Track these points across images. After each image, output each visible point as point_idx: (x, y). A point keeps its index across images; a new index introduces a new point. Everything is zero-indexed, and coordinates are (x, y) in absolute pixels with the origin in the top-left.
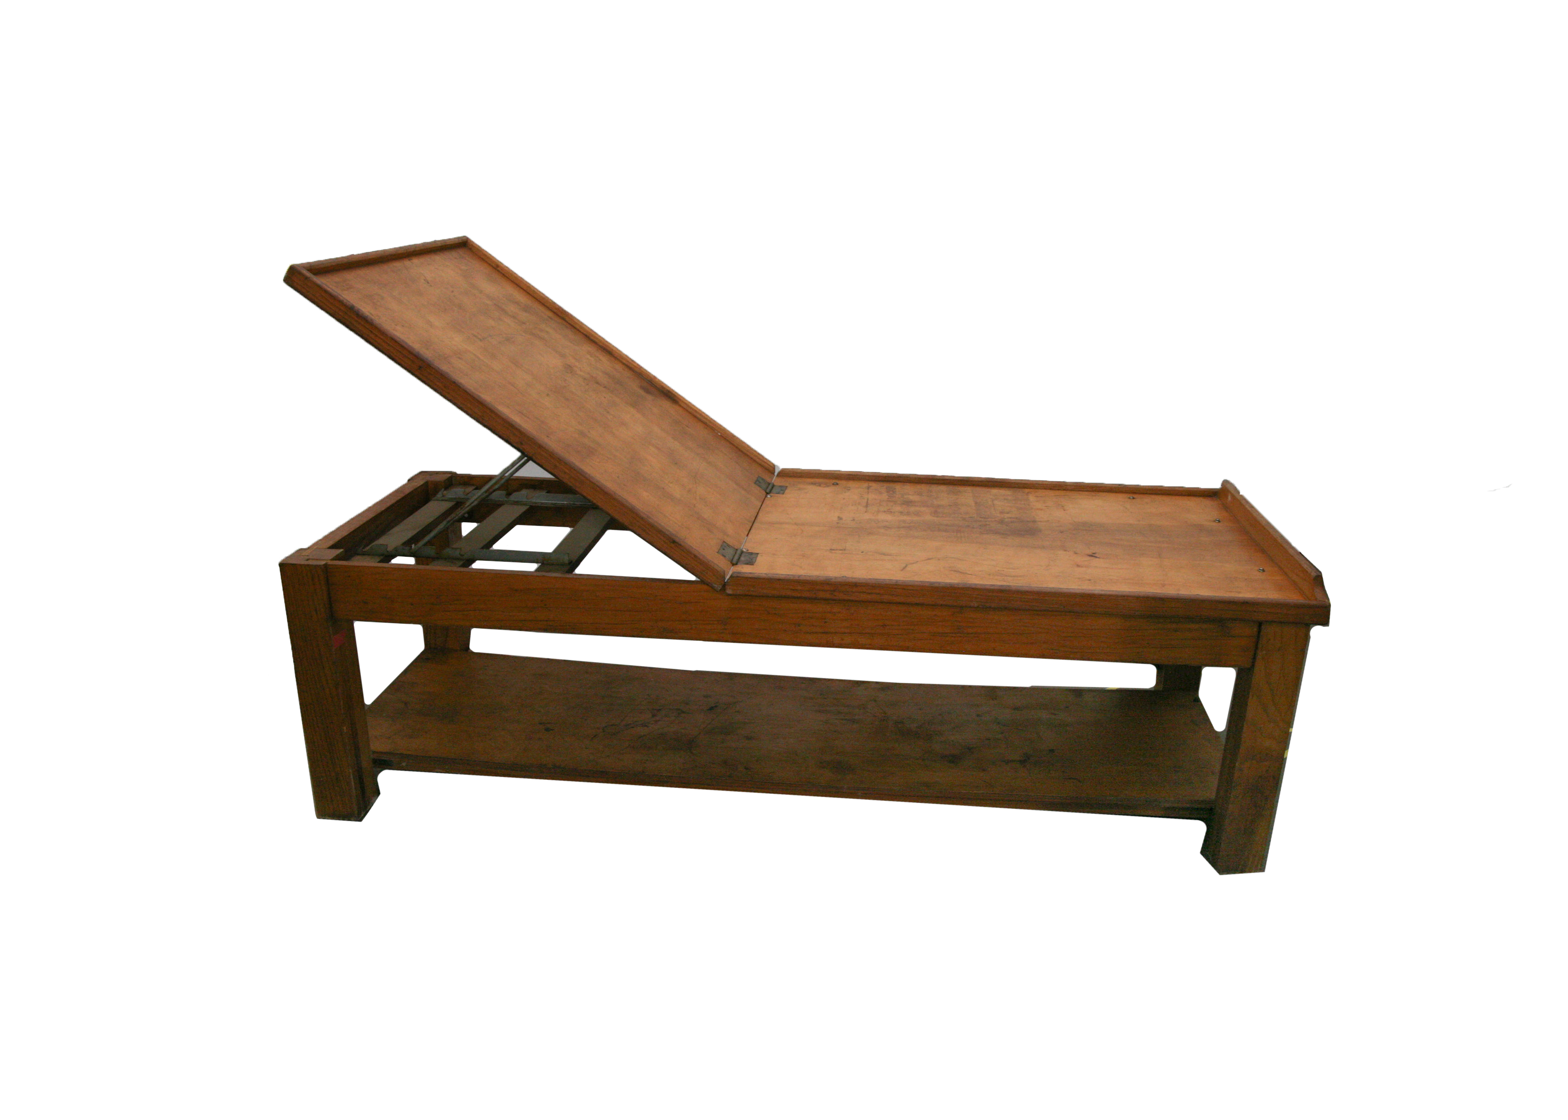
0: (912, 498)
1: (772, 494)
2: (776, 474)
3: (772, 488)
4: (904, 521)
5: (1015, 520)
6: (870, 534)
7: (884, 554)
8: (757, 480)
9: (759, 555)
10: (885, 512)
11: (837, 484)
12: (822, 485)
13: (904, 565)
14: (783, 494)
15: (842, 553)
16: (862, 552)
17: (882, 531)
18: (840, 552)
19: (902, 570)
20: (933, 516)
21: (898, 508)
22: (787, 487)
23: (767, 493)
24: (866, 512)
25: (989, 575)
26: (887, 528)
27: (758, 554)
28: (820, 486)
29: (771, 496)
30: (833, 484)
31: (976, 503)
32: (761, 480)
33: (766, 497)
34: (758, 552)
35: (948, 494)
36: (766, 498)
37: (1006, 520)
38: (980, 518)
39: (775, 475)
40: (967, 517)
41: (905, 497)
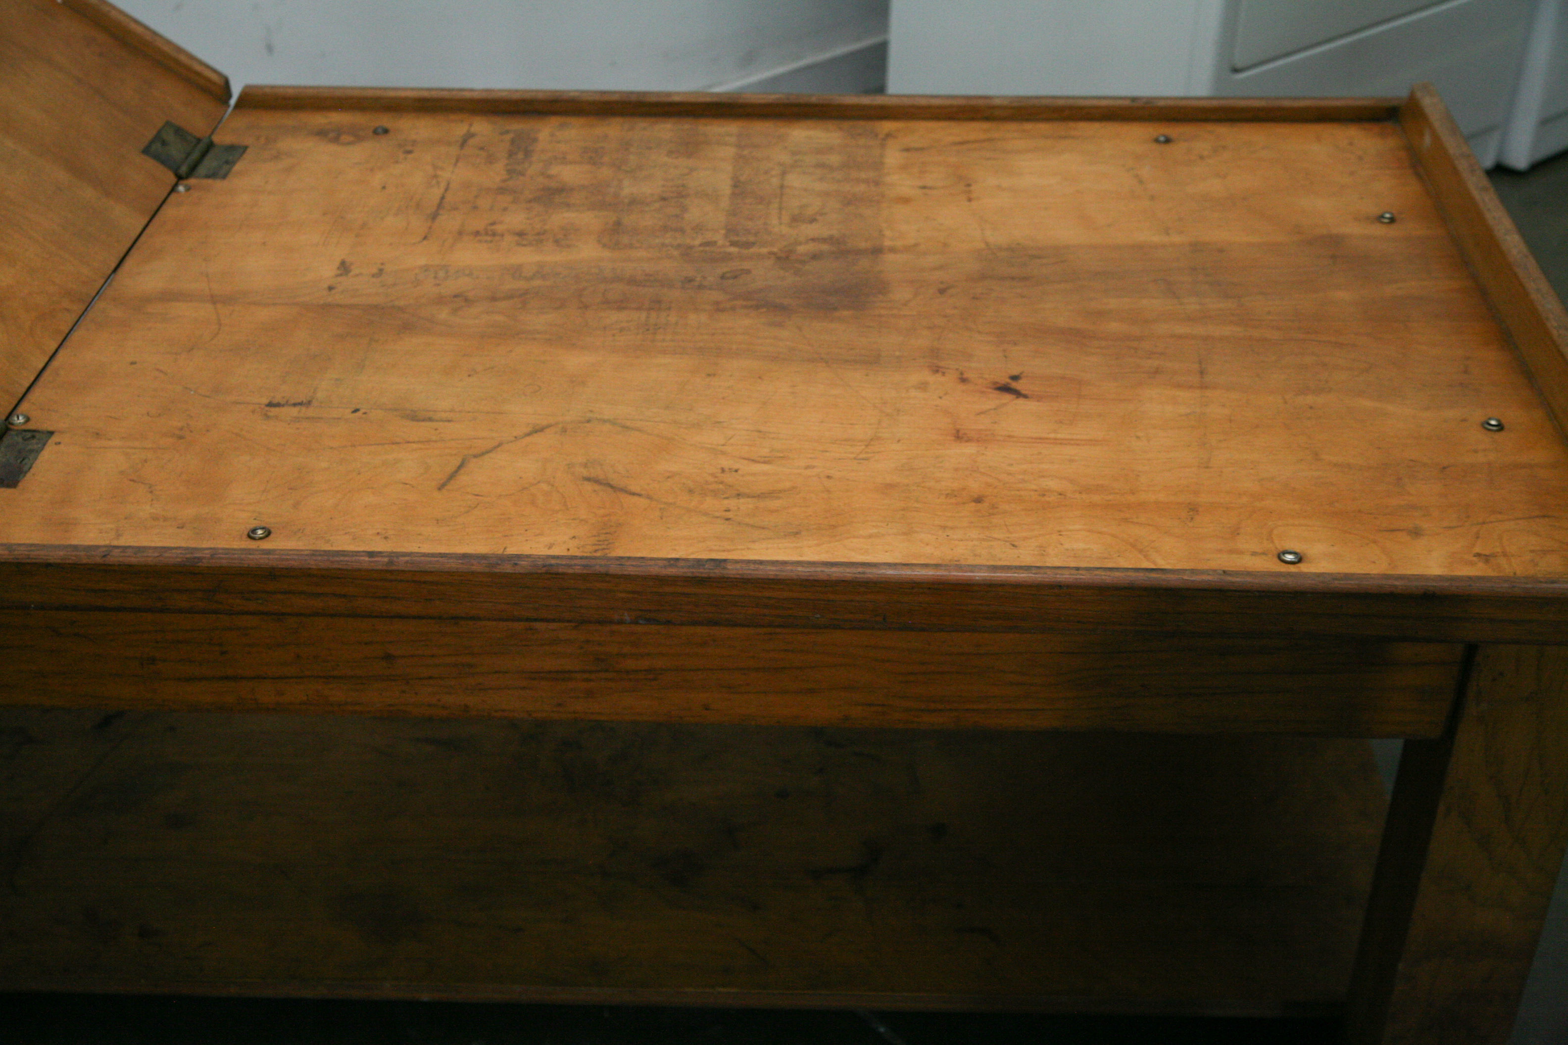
0: (569, 174)
1: (192, 181)
2: (233, 102)
3: (204, 154)
4: (516, 271)
5: (825, 247)
6: (407, 328)
7: (414, 417)
8: (158, 138)
9: (54, 439)
10: (477, 233)
11: (386, 131)
12: (345, 138)
13: (456, 462)
14: (224, 177)
15: (297, 419)
16: (356, 411)
17: (443, 314)
18: (294, 411)
19: (441, 488)
20: (604, 246)
21: (516, 219)
22: (245, 148)
23: (180, 178)
24: (425, 238)
25: (691, 491)
26: (462, 300)
27: (51, 433)
28: (336, 140)
29: (188, 189)
30: (375, 132)
31: (736, 184)
32: (170, 137)
33: (173, 189)
34: (50, 429)
35: (670, 153)
36: (173, 197)
37: (801, 249)
38: (733, 244)
39: (229, 106)
40: (697, 242)
41: (554, 170)
